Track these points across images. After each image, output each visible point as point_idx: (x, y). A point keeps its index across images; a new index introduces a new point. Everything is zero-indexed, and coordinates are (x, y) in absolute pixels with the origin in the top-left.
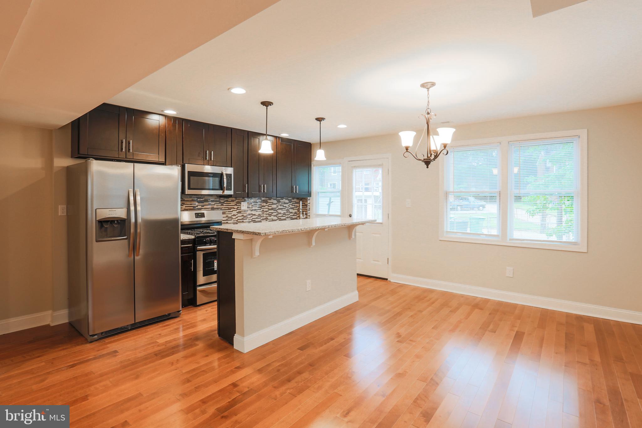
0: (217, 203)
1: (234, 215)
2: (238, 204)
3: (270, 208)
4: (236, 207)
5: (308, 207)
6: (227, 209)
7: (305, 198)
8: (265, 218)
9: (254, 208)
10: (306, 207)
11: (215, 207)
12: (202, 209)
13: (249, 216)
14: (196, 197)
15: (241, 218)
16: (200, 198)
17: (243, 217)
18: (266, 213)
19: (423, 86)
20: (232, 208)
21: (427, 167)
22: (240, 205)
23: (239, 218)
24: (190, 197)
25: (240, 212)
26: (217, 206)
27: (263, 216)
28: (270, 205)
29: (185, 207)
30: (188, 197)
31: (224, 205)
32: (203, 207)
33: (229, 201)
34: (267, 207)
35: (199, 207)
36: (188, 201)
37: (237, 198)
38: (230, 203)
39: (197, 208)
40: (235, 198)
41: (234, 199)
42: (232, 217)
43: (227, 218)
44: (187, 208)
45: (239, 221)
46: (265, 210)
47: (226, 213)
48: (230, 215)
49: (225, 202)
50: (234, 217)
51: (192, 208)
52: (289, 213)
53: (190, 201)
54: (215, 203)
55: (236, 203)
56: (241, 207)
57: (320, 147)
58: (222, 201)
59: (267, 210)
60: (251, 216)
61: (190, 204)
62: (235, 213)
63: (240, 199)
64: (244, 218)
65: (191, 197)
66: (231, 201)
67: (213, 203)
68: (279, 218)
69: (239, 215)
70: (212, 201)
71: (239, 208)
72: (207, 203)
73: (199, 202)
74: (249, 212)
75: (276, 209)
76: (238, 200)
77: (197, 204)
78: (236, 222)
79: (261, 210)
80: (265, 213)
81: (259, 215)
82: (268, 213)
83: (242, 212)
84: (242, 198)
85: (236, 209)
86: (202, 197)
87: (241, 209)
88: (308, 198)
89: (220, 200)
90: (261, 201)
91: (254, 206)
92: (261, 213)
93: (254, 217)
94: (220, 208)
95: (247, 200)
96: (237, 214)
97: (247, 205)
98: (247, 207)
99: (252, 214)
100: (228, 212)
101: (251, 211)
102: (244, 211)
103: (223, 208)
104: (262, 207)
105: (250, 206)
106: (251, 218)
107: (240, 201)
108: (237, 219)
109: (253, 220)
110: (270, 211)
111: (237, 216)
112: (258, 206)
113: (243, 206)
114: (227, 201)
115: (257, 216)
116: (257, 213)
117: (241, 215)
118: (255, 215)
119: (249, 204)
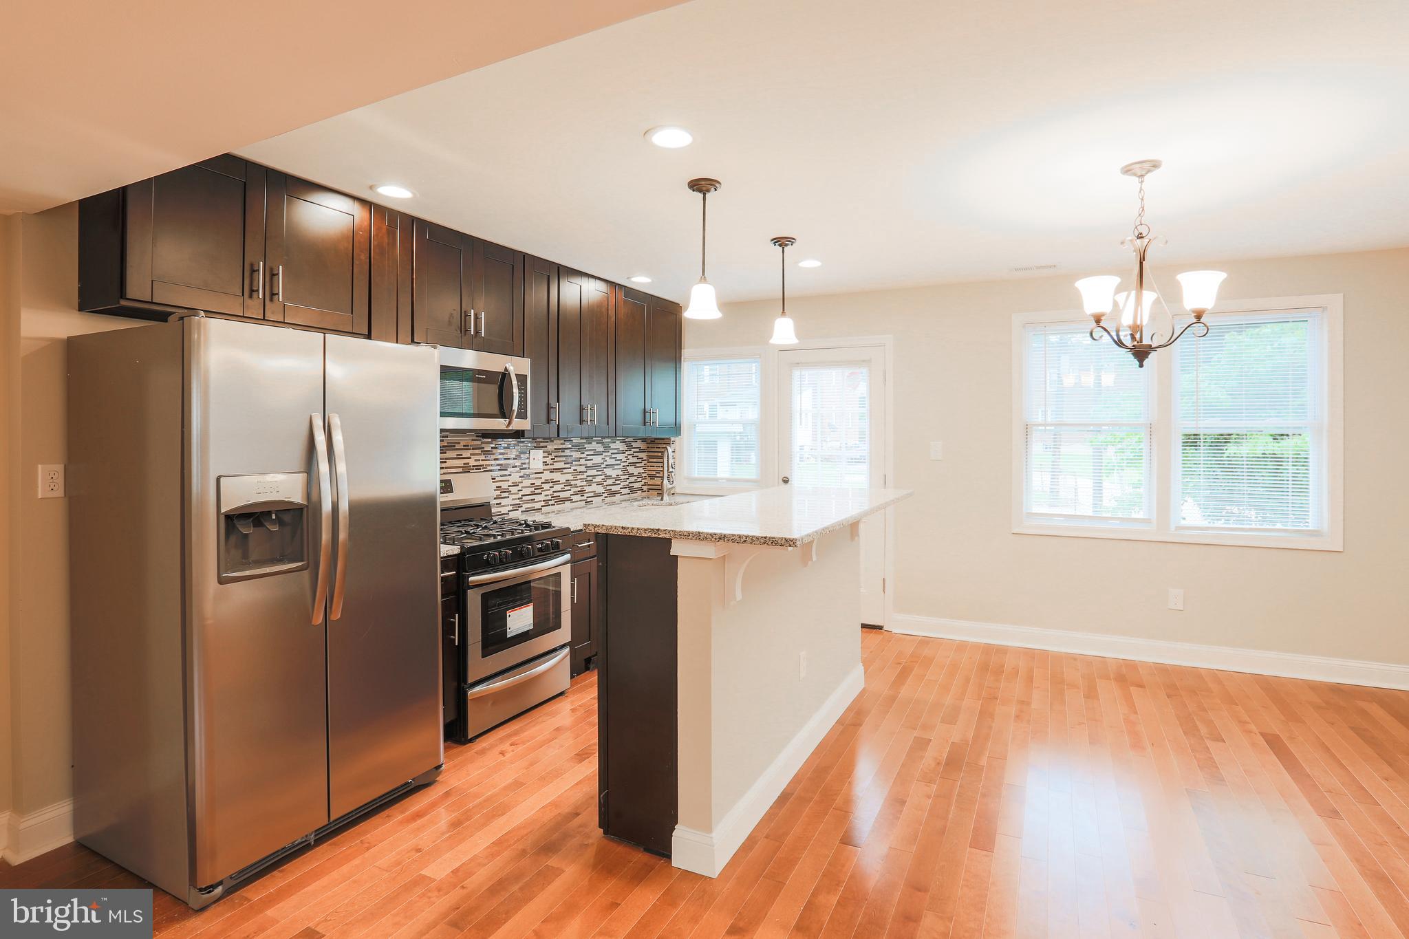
0: (477, 452)
1: (514, 484)
2: (522, 456)
3: (589, 463)
4: (518, 463)
6: (499, 468)
7: (663, 439)
8: (580, 489)
9: (557, 465)
11: (472, 462)
13: (546, 486)
15: (528, 491)
17: (532, 489)
18: (582, 477)
19: (1127, 170)
20: (509, 466)
21: (1141, 366)
22: (526, 458)
23: (524, 491)
25: (527, 476)
26: (476, 460)
27: (576, 486)
28: (589, 458)
31: (492, 457)
33: (502, 446)
34: (582, 461)
38: (506, 454)
41: (513, 441)
42: (510, 488)
43: (499, 493)
45: (524, 498)
46: (579, 469)
47: (497, 479)
48: (504, 485)
49: (494, 451)
50: (514, 490)
52: (627, 477)
54: (472, 452)
55: (518, 453)
56: (529, 463)
57: (783, 310)
58: (488, 448)
59: (583, 469)
60: (551, 485)
62: (515, 478)
63: (528, 443)
64: (536, 491)
66: (506, 446)
67: (466, 453)
68: (608, 487)
69: (527, 483)
70: (466, 447)
71: (524, 466)
74: (547, 475)
75: (603, 466)
76: (522, 445)
78: (518, 502)
79: (572, 469)
80: (579, 477)
81: (568, 483)
82: (585, 475)
83: (531, 476)
84: (532, 440)
85: (518, 469)
87: (528, 468)
88: (675, 439)
89: (483, 445)
90: (570, 446)
91: (556, 459)
92: (572, 478)
93: (557, 488)
94: (483, 465)
95: (541, 444)
96: (520, 480)
97: (543, 457)
98: (543, 462)
99: (553, 481)
100: (501, 475)
101: (550, 472)
102: (535, 473)
103: (490, 465)
104: (574, 463)
105: (549, 460)
106: (551, 492)
107: (526, 447)
108: (520, 494)
109: (555, 494)
110: (589, 472)
111: (520, 487)
112: (564, 459)
113: (534, 459)
114: (498, 447)
115: (563, 486)
116: (563, 478)
117: (529, 483)
118: (558, 482)
119: (546, 455)
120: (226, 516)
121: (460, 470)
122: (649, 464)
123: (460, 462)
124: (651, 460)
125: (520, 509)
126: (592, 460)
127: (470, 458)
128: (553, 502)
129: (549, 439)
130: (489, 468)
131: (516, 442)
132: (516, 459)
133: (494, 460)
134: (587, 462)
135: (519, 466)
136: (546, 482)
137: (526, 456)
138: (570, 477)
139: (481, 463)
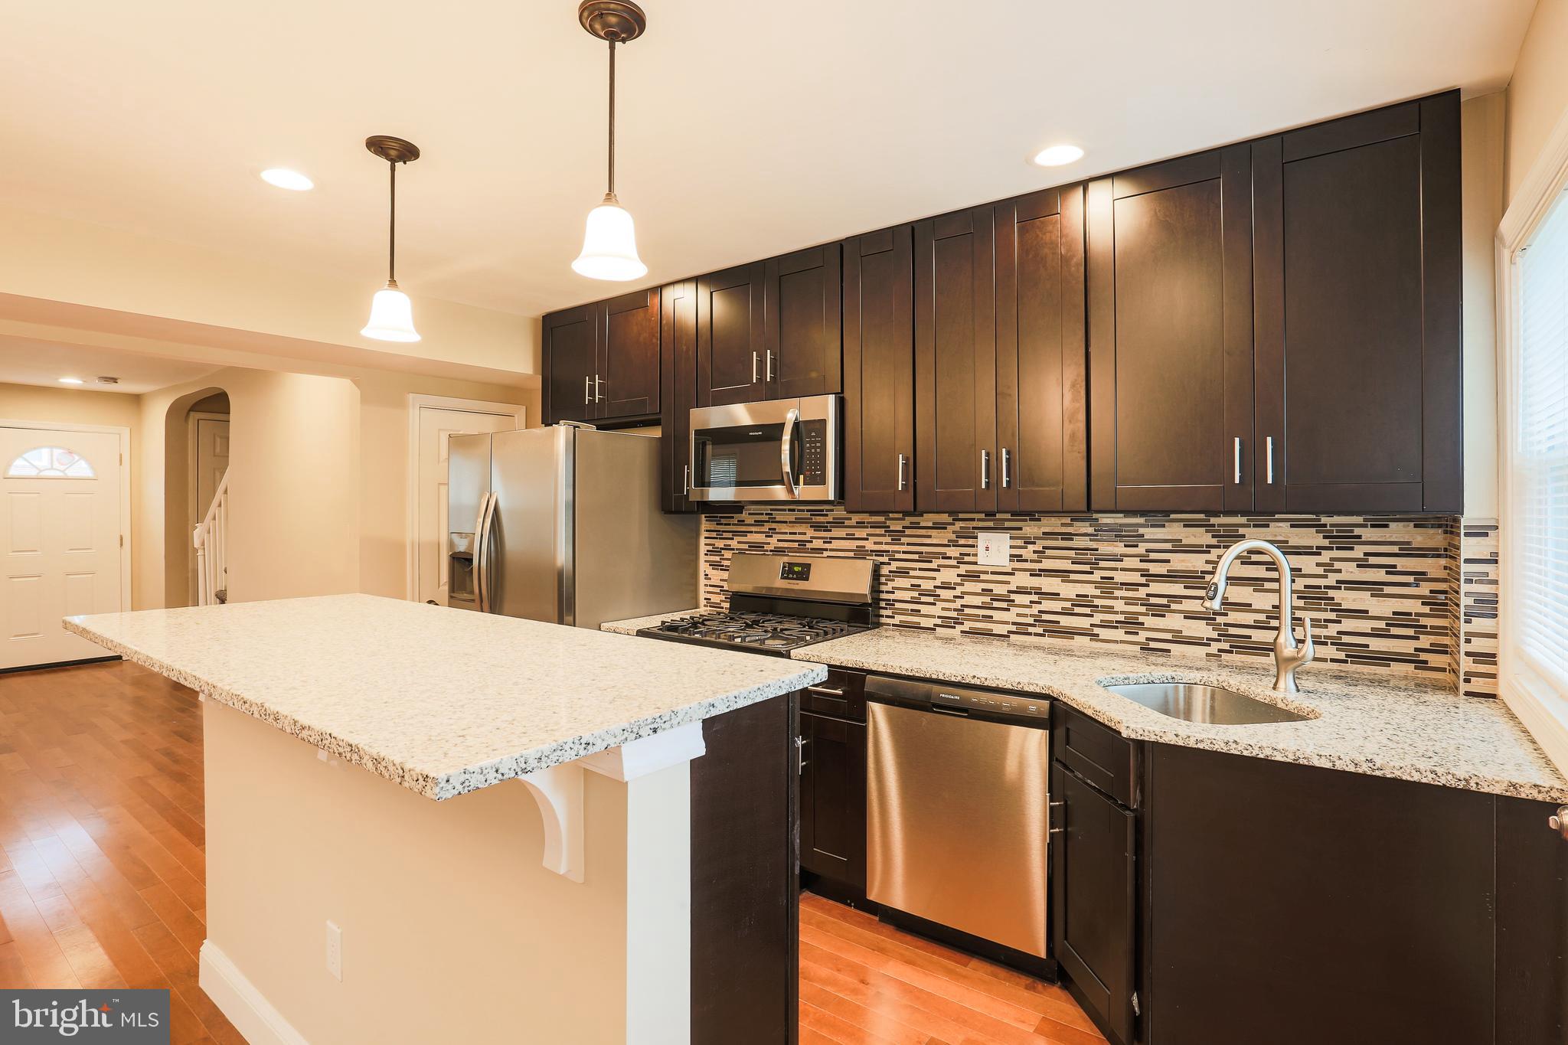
0: (878, 531)
1: (946, 586)
2: (962, 542)
3: (1154, 569)
4: (954, 552)
5: (1464, 588)
6: (916, 557)
8: (1121, 618)
9: (1047, 564)
10: (1456, 586)
11: (869, 545)
12: (826, 550)
13: (1019, 599)
14: (808, 511)
15: (978, 601)
17: (987, 599)
18: (1130, 594)
20: (936, 555)
22: (973, 546)
23: (968, 600)
24: (790, 510)
25: (973, 576)
26: (875, 543)
27: (1110, 610)
28: (1153, 556)
29: (778, 540)
30: (785, 510)
31: (903, 540)
32: (827, 546)
33: (922, 524)
34: (1135, 563)
35: (818, 544)
36: (786, 522)
37: (961, 516)
38: (930, 537)
39: (809, 545)
40: (950, 513)
41: (945, 518)
42: (938, 591)
43: (915, 594)
45: (967, 611)
46: (1120, 577)
47: (912, 573)
48: (927, 585)
49: (908, 532)
50: (945, 594)
51: (796, 545)
52: (1333, 616)
53: (790, 522)
55: (953, 537)
56: (976, 555)
58: (896, 526)
59: (1136, 578)
60: (1035, 598)
61: (790, 533)
62: (949, 575)
63: (973, 520)
64: (995, 604)
65: (794, 510)
66: (930, 524)
67: (861, 533)
68: (1233, 631)
69: (969, 586)
70: (860, 525)
71: (967, 559)
72: (842, 533)
73: (817, 527)
74: (1023, 580)
75: (1209, 578)
76: (962, 524)
77: (810, 533)
78: (954, 614)
79: (1097, 576)
80: (1117, 593)
81: (1082, 600)
82: (1142, 592)
83: (983, 577)
84: (983, 516)
85: (954, 562)
86: (827, 510)
87: (976, 563)
88: (1465, 521)
89: (888, 523)
90: (1091, 530)
91: (1048, 552)
92: (1098, 592)
93: (1047, 605)
94: (889, 551)
95: (1007, 524)
96: (959, 580)
97: (1011, 547)
98: (1011, 556)
99: (1038, 592)
100: (920, 569)
101: (1031, 575)
102: (992, 573)
103: (899, 552)
104: (1102, 564)
105: (1028, 552)
106: (1035, 609)
107: (974, 528)
108: (959, 603)
109: (1045, 617)
110: (1156, 588)
111: (958, 592)
112: (1072, 553)
113: (987, 549)
114: (915, 526)
115: (1068, 605)
116: (1069, 591)
117: (978, 587)
118: (1055, 596)
119: (1020, 543)
121: (852, 554)
123: (853, 544)
124: (1452, 583)
125: (959, 628)
126: (1168, 561)
127: (867, 539)
128: (1040, 630)
129: (1032, 515)
130: (897, 556)
131: (950, 520)
132: (949, 546)
133: (908, 544)
134: (1144, 565)
135: (955, 558)
136: (1021, 591)
137: (970, 542)
138: (1090, 590)
139: (884, 547)
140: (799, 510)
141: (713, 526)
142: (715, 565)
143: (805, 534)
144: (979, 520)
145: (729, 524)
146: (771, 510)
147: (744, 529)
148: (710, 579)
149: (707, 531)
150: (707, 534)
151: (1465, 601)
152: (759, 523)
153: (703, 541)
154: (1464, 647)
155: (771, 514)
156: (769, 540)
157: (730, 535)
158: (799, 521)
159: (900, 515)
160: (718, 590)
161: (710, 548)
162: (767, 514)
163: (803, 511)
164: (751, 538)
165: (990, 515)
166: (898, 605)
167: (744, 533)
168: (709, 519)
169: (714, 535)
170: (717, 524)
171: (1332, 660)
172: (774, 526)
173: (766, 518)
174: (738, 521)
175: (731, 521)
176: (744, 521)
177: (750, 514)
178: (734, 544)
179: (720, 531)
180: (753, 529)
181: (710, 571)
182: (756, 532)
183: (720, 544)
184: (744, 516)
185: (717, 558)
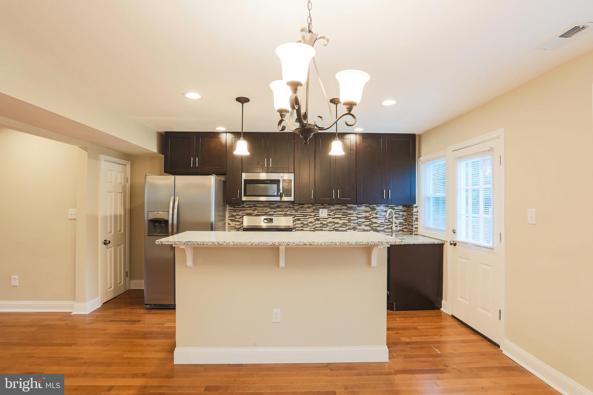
0: (291, 209)
1: (311, 222)
2: (315, 211)
3: (359, 216)
4: (313, 214)
5: (414, 217)
6: (302, 215)
7: (410, 205)
8: (352, 227)
9: (336, 216)
10: (412, 216)
11: (288, 213)
12: (275, 214)
13: (331, 224)
14: (268, 203)
15: (319, 226)
16: (272, 204)
17: (322, 225)
18: (354, 222)
20: (308, 215)
23: (317, 226)
25: (318, 220)
26: (290, 212)
27: (350, 225)
28: (359, 213)
29: (257, 212)
30: (260, 203)
32: (275, 213)
33: (304, 207)
34: (355, 215)
35: (271, 213)
36: (260, 207)
37: (315, 205)
38: (306, 210)
39: (268, 213)
40: (312, 204)
41: (310, 205)
42: (308, 224)
43: (302, 225)
44: (258, 213)
45: (316, 228)
46: (352, 218)
47: (301, 220)
48: (305, 223)
49: (300, 209)
50: (310, 224)
51: (264, 213)
53: (262, 207)
54: (288, 209)
55: (313, 210)
56: (319, 214)
57: (336, 138)
58: (296, 208)
59: (355, 218)
60: (333, 224)
61: (262, 210)
62: (312, 220)
63: (318, 206)
64: (324, 226)
65: (263, 203)
66: (306, 207)
67: (286, 210)
68: (374, 228)
69: (317, 222)
70: (286, 207)
71: (316, 215)
72: (280, 210)
73: (271, 208)
74: (330, 220)
75: (369, 217)
76: (315, 207)
77: (269, 210)
78: (313, 229)
79: (347, 218)
80: (352, 222)
81: (344, 224)
82: (357, 221)
83: (320, 220)
84: (321, 205)
85: (313, 216)
87: (319, 216)
88: (414, 205)
89: (294, 207)
90: (346, 208)
91: (336, 213)
92: (347, 222)
93: (336, 225)
95: (327, 207)
96: (314, 221)
97: (328, 212)
98: (328, 214)
99: (334, 222)
100: (303, 219)
101: (332, 219)
102: (323, 219)
103: (297, 214)
104: (348, 215)
105: (332, 213)
106: (333, 227)
107: (318, 208)
108: (314, 227)
109: (336, 228)
110: (359, 220)
111: (314, 224)
112: (342, 213)
113: (322, 213)
114: (302, 207)
115: (341, 225)
116: (341, 222)
117: (319, 222)
118: (338, 223)
119: (330, 211)
120: (150, 221)
121: (283, 215)
122: (408, 218)
123: (283, 213)
124: (409, 216)
126: (362, 214)
129: (333, 205)
130: (297, 215)
131: (312, 206)
132: (312, 212)
133: (300, 212)
134: (358, 215)
135: (313, 215)
136: (330, 223)
137: (317, 211)
138: (346, 221)
139: (293, 213)
140: (265, 203)
141: (232, 208)
142: (232, 220)
143: (267, 210)
144: (319, 206)
145: (239, 208)
146: (255, 203)
147: (244, 209)
148: (230, 225)
149: (229, 210)
150: (229, 211)
151: (414, 219)
152: (249, 207)
153: (227, 213)
154: (414, 227)
155: (255, 204)
156: (254, 212)
157: (239, 211)
158: (265, 206)
159: (298, 205)
160: (234, 228)
161: (231, 215)
162: (253, 204)
163: (267, 203)
164: (247, 212)
165: (322, 204)
166: (297, 228)
167: (245, 210)
168: (230, 206)
169: (232, 211)
170: (233, 208)
171: (390, 232)
172: (256, 208)
173: (253, 206)
174: (242, 207)
175: (239, 207)
176: (244, 207)
177: (246, 204)
178: (240, 213)
179: (234, 210)
180: (248, 209)
181: (230, 222)
182: (249, 210)
183: (235, 214)
184: (244, 205)
185: (234, 218)
